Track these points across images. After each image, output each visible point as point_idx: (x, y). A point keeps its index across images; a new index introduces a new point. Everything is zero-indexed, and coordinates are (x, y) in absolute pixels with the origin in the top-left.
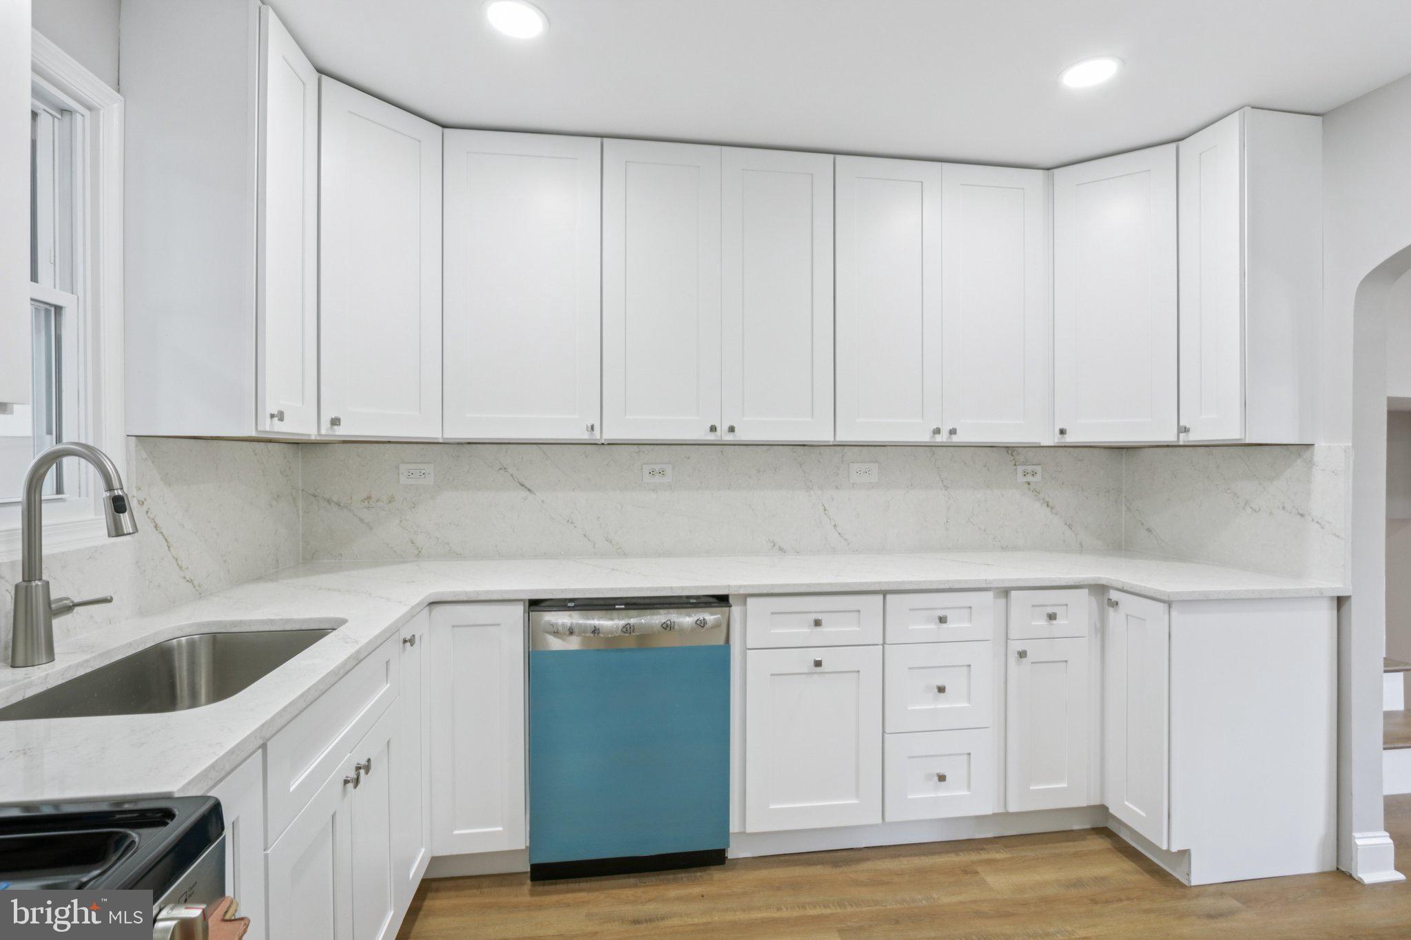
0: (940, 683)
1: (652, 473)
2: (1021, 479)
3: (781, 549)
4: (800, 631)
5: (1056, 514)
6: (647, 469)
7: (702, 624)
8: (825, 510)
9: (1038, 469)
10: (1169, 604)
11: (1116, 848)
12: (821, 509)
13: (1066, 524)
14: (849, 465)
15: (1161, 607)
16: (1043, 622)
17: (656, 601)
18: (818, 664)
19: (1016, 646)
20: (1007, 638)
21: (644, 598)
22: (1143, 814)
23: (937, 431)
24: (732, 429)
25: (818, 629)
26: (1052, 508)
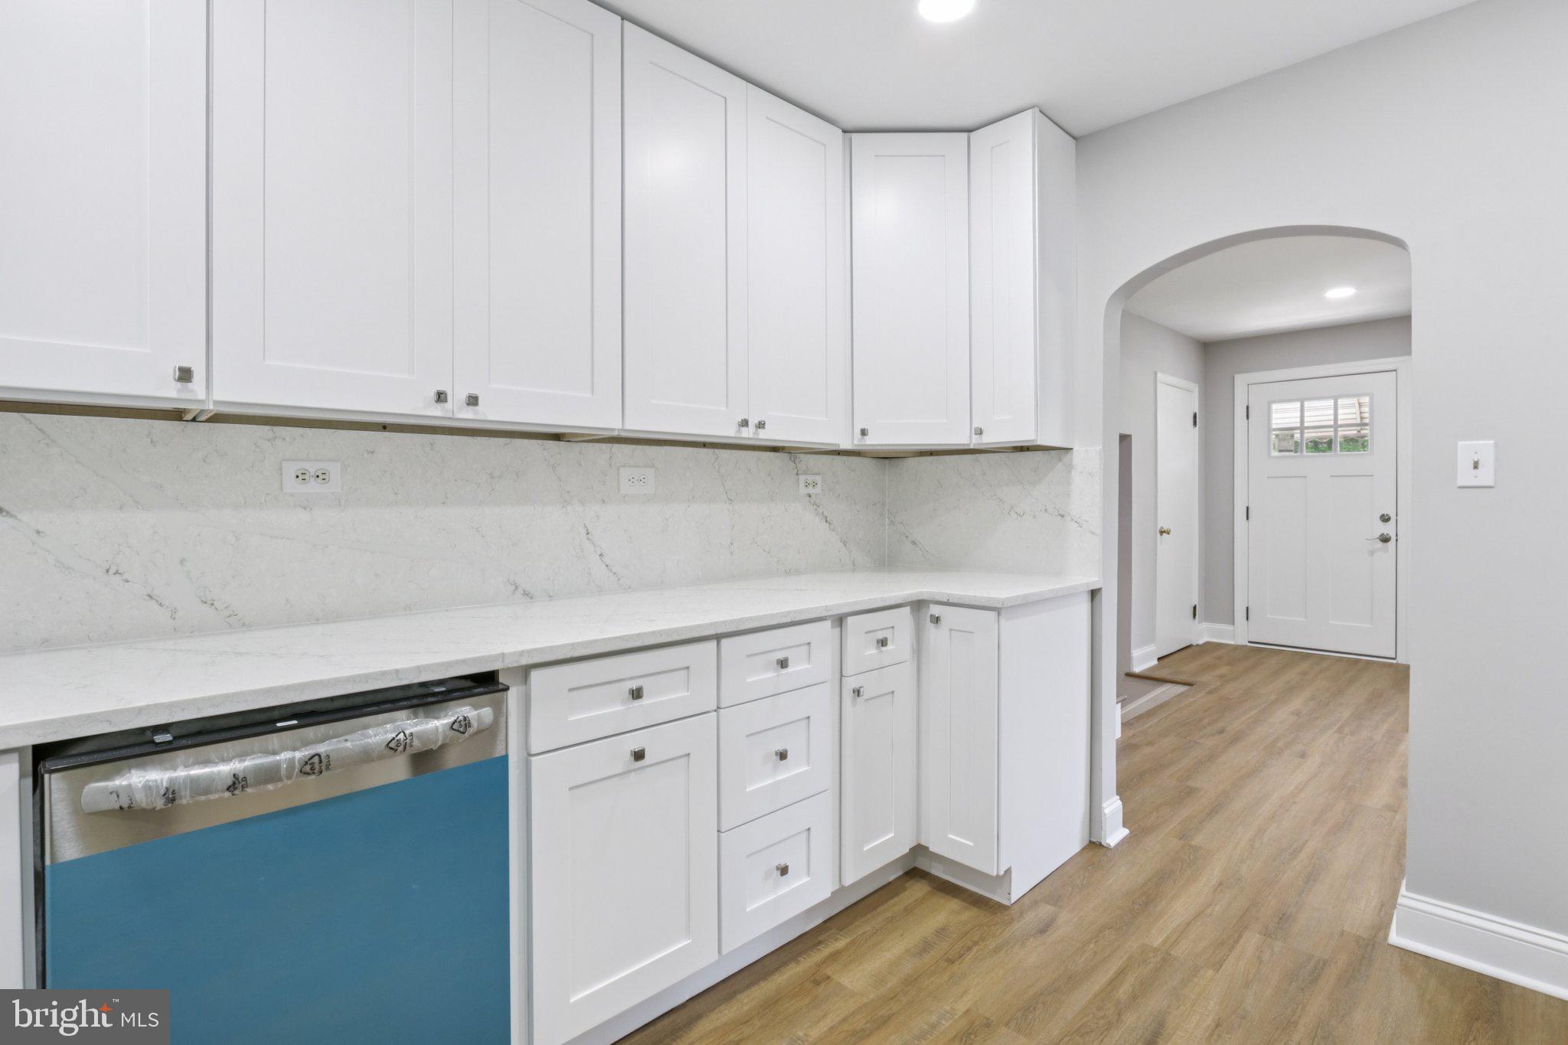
0: (780, 748)
1: (302, 476)
2: (803, 491)
3: (526, 594)
4: (613, 710)
5: (833, 530)
6: (290, 470)
7: (462, 726)
8: (588, 533)
9: (818, 479)
10: (998, 610)
11: (934, 888)
12: (584, 531)
13: (841, 541)
14: (618, 469)
15: (992, 615)
16: (873, 651)
17: (359, 701)
18: (639, 755)
19: (851, 684)
20: (842, 675)
21: (332, 699)
22: (972, 844)
23: (745, 423)
24: (473, 401)
25: (637, 703)
26: (830, 523)
